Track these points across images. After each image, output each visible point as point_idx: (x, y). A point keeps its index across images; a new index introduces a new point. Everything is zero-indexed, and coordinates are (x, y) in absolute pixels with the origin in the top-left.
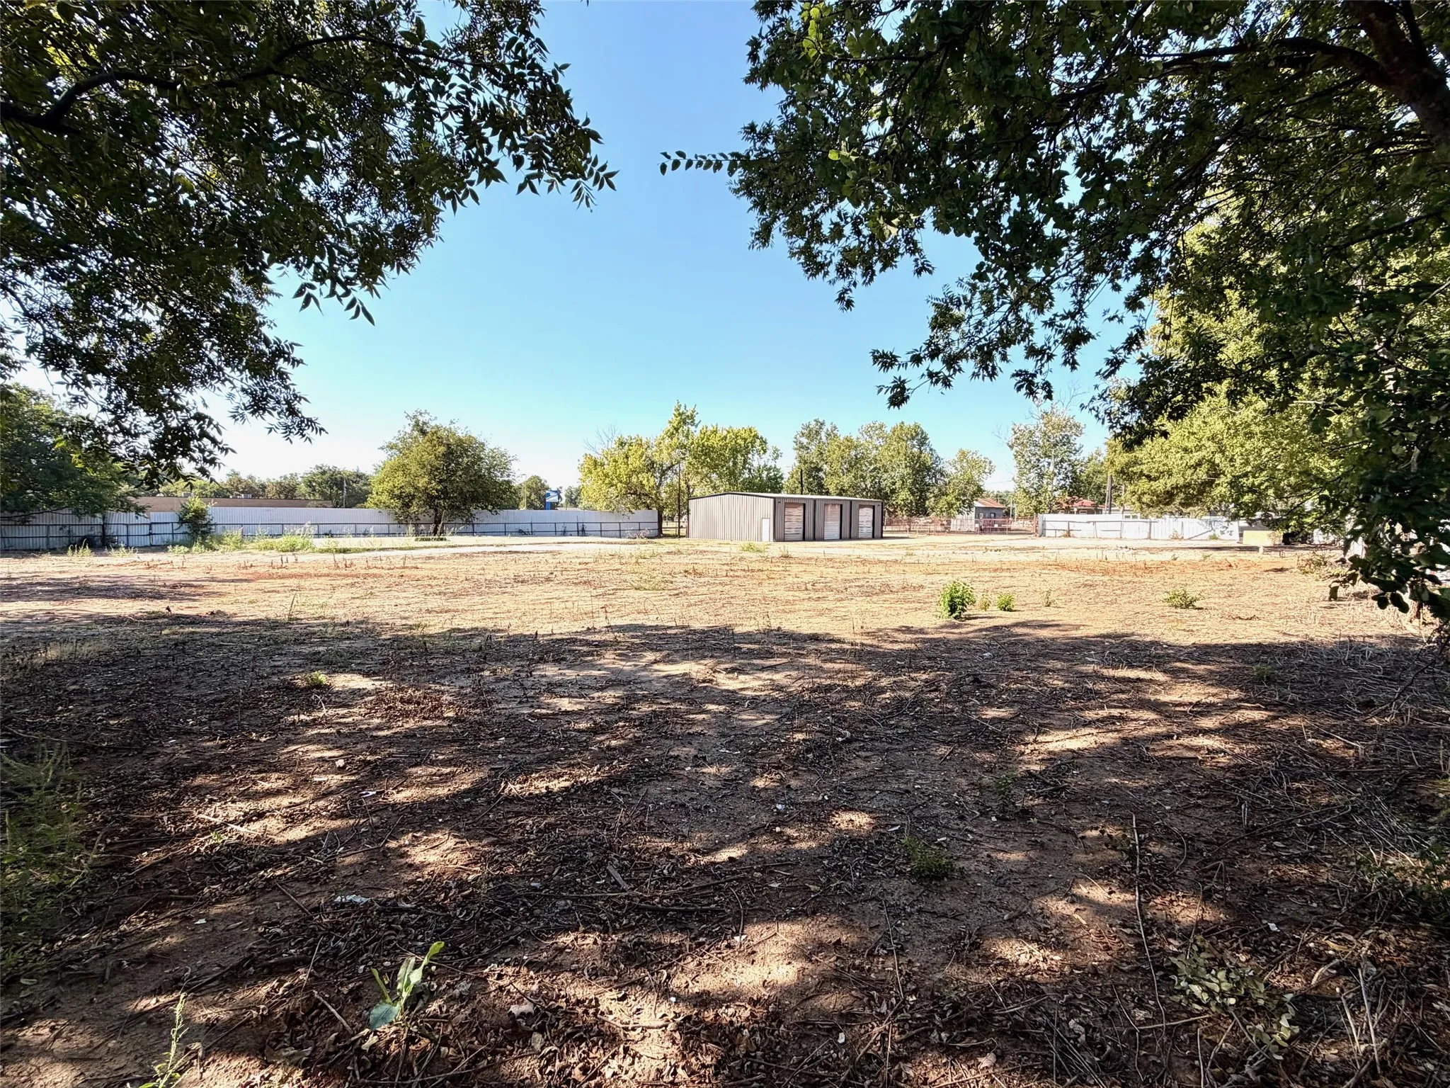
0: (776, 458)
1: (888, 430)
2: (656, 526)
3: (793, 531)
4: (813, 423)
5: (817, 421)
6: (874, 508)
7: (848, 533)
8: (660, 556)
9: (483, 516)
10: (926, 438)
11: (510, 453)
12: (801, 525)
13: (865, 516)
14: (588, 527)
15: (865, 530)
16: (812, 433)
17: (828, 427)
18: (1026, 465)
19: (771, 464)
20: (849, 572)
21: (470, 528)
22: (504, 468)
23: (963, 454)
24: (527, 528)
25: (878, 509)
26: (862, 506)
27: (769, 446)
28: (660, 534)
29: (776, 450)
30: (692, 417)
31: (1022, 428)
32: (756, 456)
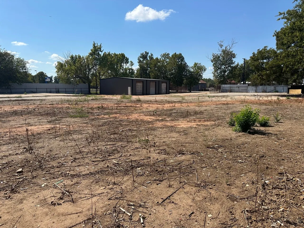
0: (132, 65)
1: (171, 56)
2: (88, 90)
3: (139, 91)
4: (144, 53)
5: (146, 52)
6: (166, 83)
7: (158, 92)
8: (88, 101)
9: (15, 85)
10: (183, 59)
11: (26, 60)
12: (142, 89)
13: (164, 86)
14: (60, 90)
15: (164, 91)
16: (144, 56)
17: (150, 54)
18: (216, 68)
19: (130, 67)
20: (167, 106)
21: (9, 91)
22: (24, 67)
23: (196, 64)
24: (35, 90)
25: (168, 83)
26: (163, 83)
27: (129, 61)
28: (89, 93)
29: (132, 62)
30: (100, 48)
31: (216, 55)
32: (125, 64)
